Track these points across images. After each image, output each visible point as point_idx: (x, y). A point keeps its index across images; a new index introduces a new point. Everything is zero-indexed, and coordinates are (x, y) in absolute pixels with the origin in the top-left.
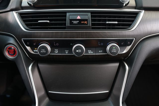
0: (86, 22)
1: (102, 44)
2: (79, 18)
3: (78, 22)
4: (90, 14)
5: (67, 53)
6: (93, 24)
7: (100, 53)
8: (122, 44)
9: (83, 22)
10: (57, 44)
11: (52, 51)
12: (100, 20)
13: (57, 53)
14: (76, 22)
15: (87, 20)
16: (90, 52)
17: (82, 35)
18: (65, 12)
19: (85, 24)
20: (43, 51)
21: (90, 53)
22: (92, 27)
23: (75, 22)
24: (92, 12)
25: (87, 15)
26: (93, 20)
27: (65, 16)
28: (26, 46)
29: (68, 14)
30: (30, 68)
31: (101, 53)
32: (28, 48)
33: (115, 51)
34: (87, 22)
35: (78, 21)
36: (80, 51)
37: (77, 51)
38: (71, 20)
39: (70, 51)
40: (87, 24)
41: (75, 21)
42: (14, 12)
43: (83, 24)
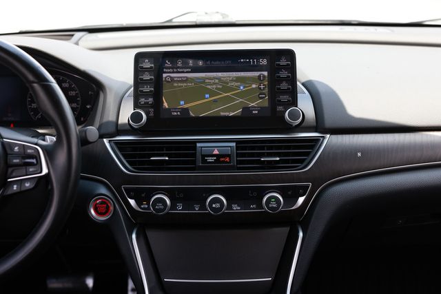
0: (228, 159)
1: (255, 194)
2: (216, 152)
3: (214, 160)
4: (234, 144)
5: (197, 209)
6: (239, 162)
8: (290, 193)
9: (222, 159)
10: (181, 195)
11: (173, 206)
13: (180, 210)
15: (229, 156)
16: (236, 208)
17: (221, 180)
18: (194, 142)
19: (227, 162)
20: (160, 206)
21: (235, 209)
22: (238, 166)
23: (210, 159)
24: (238, 142)
25: (230, 147)
26: (238, 155)
27: (195, 148)
28: (129, 200)
29: (198, 145)
30: (134, 236)
31: (254, 209)
32: (132, 202)
33: (275, 206)
34: (230, 159)
35: (215, 158)
36: (218, 205)
37: (214, 206)
38: (203, 156)
39: (203, 207)
40: (230, 162)
42: (106, 141)
43: (224, 162)
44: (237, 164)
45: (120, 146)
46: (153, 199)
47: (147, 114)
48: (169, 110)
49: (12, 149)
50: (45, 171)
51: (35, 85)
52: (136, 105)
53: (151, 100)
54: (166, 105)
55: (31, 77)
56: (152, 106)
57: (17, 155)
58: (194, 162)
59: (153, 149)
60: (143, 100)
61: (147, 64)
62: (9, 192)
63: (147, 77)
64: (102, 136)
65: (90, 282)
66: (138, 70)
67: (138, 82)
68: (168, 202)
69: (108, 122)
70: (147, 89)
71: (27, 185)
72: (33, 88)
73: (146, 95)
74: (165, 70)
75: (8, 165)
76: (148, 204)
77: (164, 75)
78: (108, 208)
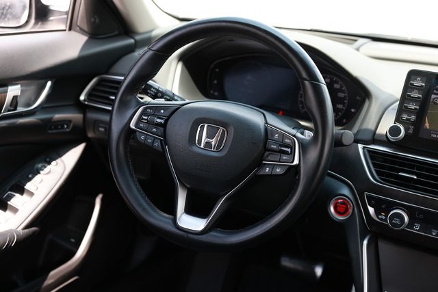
5: (434, 234)
10: (421, 216)
11: (411, 225)
13: (416, 230)
20: (397, 221)
28: (369, 207)
30: (365, 242)
32: (371, 210)
42: (360, 146)
45: (373, 155)
46: (392, 213)
47: (406, 130)
48: (429, 131)
49: (273, 135)
50: (296, 162)
51: (306, 82)
52: (398, 119)
53: (413, 118)
54: (427, 125)
55: (304, 75)
56: (413, 123)
57: (276, 142)
59: (404, 165)
60: (405, 117)
61: (418, 83)
62: (262, 173)
63: (415, 95)
64: (357, 141)
65: (319, 271)
66: (408, 86)
67: (405, 97)
68: (406, 219)
69: (367, 130)
70: (412, 106)
71: (278, 170)
72: (304, 84)
73: (410, 112)
74: (435, 91)
75: (266, 149)
76: (386, 216)
77: (433, 96)
78: (347, 209)
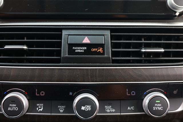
0: (101, 50)
1: (133, 93)
2: (86, 40)
3: (84, 50)
4: (108, 33)
5: (61, 111)
6: (114, 54)
7: (130, 111)
8: (175, 92)
9: (94, 50)
10: (43, 93)
11: (32, 107)
12: (128, 46)
13: (40, 112)
14: (81, 50)
15: (102, 46)
16: (110, 111)
17: (92, 76)
18: (60, 29)
19: (99, 53)
20: (13, 107)
21: (108, 111)
22: (113, 58)
23: (79, 50)
24: (113, 30)
25: (104, 35)
26: (114, 46)
27: (60, 37)
29: (64, 33)
33: (160, 109)
34: (103, 50)
35: (86, 48)
37: (83, 108)
39: (69, 108)
40: (103, 54)
41: (79, 48)
43: (96, 53)
44: (112, 56)
58: (59, 53)
